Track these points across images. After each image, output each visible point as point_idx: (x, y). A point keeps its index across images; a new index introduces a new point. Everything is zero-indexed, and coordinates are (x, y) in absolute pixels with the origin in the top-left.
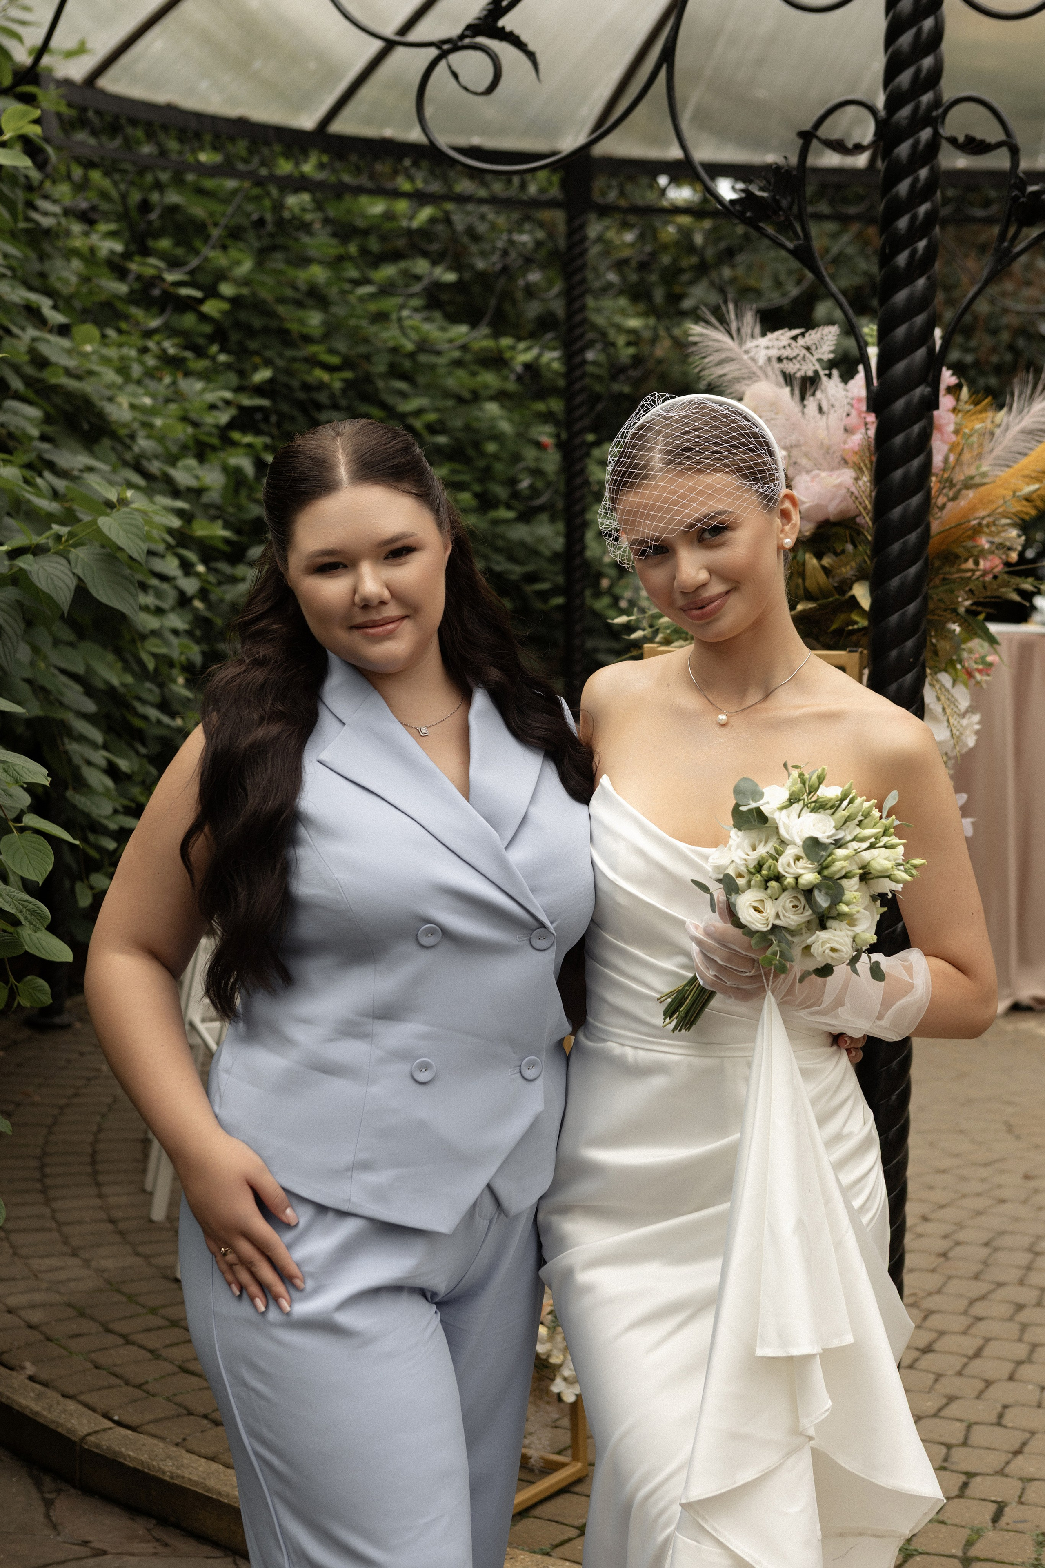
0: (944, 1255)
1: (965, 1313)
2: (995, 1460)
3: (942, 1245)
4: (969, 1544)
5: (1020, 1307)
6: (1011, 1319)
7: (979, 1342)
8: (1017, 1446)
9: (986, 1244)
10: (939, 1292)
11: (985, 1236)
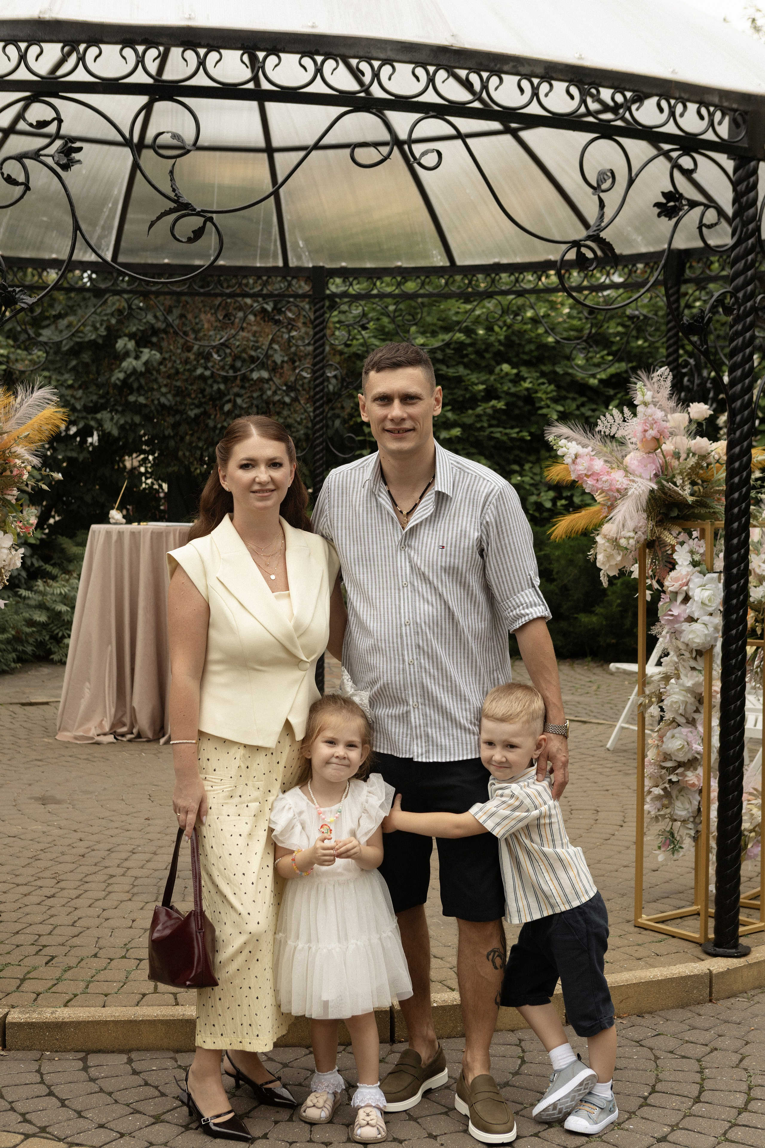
0: (83, 856)
1: (81, 880)
2: (61, 940)
3: (82, 851)
4: (29, 973)
5: (112, 876)
6: (104, 882)
7: (81, 892)
8: (76, 934)
9: (109, 850)
10: (71, 872)
11: (110, 846)
